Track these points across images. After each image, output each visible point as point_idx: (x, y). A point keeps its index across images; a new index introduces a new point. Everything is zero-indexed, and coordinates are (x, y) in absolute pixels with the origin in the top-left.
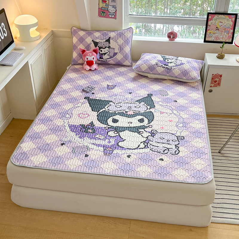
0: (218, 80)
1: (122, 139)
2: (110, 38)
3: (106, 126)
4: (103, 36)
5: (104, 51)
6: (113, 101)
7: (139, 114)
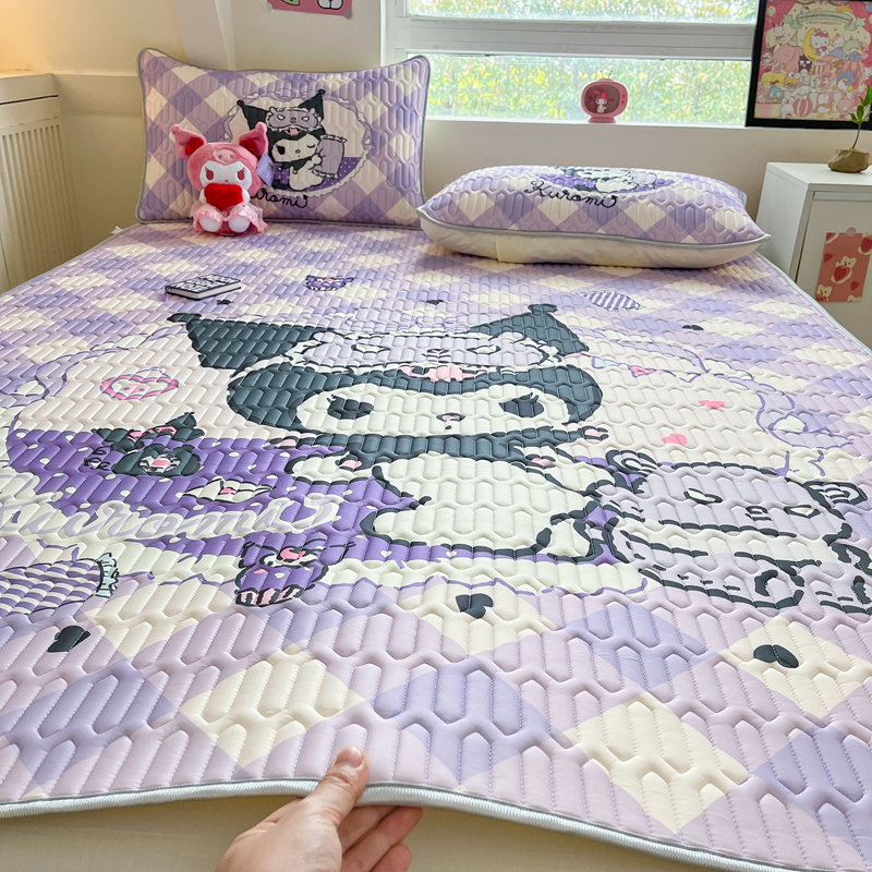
0: (851, 266)
1: (404, 494)
2: (321, 92)
3: (282, 433)
4: (290, 87)
5: (292, 150)
6: (336, 326)
7: (501, 377)
